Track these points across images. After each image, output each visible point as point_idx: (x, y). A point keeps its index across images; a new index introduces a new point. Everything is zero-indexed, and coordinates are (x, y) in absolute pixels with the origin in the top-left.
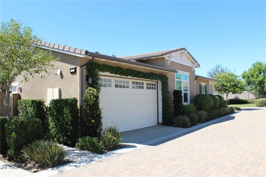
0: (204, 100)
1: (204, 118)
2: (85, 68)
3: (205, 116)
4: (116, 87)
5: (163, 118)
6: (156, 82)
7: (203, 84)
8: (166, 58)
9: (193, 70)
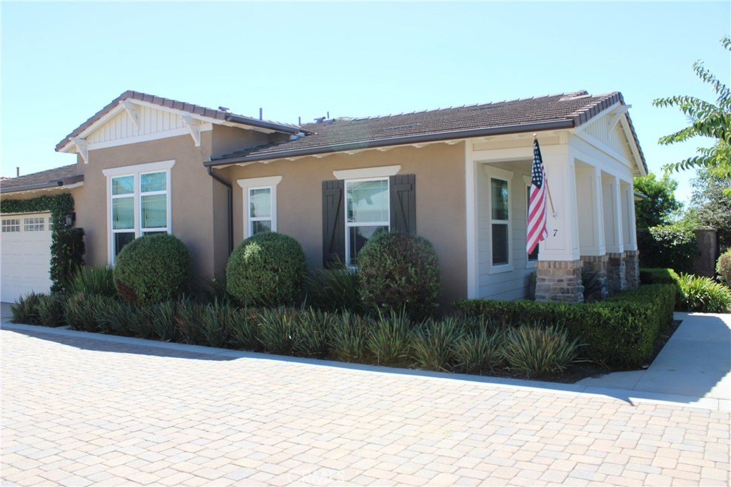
7: (366, 177)
9: (198, 144)
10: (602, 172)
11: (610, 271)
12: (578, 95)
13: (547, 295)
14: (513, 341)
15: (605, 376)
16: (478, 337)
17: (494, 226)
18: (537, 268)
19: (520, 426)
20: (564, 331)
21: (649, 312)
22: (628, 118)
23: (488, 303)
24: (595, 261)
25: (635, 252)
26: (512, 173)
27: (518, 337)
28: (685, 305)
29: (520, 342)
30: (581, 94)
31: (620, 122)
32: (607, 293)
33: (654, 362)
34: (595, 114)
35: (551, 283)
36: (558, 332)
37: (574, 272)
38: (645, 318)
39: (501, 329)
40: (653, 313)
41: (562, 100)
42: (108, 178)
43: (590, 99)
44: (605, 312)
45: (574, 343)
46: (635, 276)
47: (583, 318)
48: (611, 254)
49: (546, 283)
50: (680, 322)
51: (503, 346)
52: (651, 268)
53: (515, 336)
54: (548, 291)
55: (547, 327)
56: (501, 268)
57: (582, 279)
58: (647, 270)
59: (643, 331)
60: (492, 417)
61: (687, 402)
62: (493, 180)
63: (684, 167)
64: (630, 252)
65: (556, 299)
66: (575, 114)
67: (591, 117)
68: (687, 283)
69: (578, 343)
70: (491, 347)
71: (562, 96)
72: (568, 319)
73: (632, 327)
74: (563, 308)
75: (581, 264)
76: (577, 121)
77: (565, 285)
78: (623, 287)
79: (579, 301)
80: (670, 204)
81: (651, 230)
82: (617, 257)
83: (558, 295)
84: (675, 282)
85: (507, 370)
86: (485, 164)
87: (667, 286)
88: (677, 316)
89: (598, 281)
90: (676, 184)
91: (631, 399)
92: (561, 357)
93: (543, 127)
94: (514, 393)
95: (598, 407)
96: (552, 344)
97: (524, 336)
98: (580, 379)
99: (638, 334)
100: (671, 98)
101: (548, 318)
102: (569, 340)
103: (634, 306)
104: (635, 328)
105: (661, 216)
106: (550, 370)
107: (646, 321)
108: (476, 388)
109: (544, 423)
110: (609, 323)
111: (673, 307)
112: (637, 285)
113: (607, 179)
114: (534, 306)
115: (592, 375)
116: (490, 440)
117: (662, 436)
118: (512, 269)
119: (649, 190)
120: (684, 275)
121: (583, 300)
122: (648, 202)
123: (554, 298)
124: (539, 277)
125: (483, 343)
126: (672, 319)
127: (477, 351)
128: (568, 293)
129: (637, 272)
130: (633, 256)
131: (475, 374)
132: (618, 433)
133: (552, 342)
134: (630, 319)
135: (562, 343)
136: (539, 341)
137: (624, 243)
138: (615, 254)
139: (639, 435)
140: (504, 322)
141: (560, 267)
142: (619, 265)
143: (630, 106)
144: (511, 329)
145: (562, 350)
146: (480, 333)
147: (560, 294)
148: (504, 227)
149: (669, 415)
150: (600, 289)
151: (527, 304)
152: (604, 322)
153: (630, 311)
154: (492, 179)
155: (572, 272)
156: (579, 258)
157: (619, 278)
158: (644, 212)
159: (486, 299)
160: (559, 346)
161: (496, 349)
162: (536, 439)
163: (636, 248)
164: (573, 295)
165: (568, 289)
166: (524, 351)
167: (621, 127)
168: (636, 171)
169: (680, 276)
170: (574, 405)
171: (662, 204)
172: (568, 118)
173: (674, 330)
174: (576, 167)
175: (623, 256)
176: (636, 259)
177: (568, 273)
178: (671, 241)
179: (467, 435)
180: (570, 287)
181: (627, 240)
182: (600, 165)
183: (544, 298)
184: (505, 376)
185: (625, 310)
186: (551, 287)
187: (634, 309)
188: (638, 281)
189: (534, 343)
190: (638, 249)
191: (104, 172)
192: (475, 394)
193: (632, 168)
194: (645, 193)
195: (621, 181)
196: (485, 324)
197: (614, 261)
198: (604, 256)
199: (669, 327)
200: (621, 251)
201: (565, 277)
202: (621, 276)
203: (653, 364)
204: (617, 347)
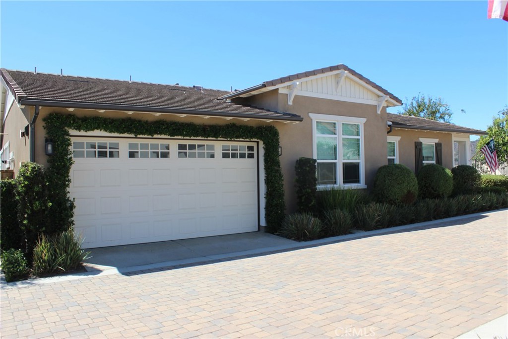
0: (389, 179)
1: (377, 218)
2: (43, 126)
3: (379, 216)
4: (130, 157)
5: (267, 215)
6: (256, 143)
7: (428, 142)
8: (280, 91)
9: (379, 112)
42: (313, 120)
191: (310, 115)
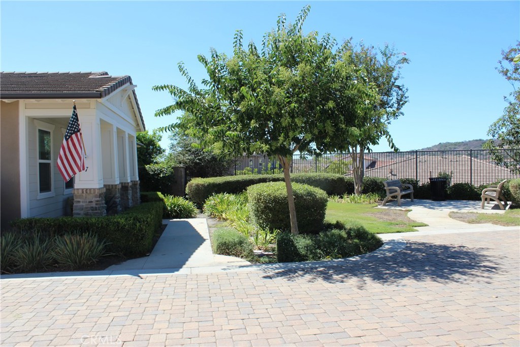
10: (117, 128)
11: (122, 195)
12: (101, 75)
13: (82, 212)
14: (60, 245)
15: (124, 263)
16: (33, 245)
17: (40, 164)
18: (74, 193)
19: (71, 302)
20: (95, 236)
21: (149, 220)
22: (134, 94)
23: (39, 220)
24: (112, 188)
25: (137, 181)
26: (54, 126)
27: (63, 242)
28: (168, 215)
29: (65, 245)
30: (104, 74)
31: (129, 96)
32: (121, 209)
33: (153, 250)
34: (114, 90)
35: (84, 204)
36: (91, 236)
37: (100, 195)
38: (147, 223)
39: (49, 238)
40: (151, 220)
41: (90, 77)
43: (111, 79)
44: (122, 221)
45: (102, 243)
46: (137, 197)
47: (108, 226)
48: (122, 183)
49: (80, 204)
50: (166, 225)
51: (52, 250)
52: (147, 191)
53: (61, 242)
54: (82, 209)
55: (84, 234)
56: (45, 195)
57: (105, 200)
58: (145, 193)
59: (146, 232)
60: (51, 299)
61: (173, 272)
62: (40, 131)
63: (170, 129)
64: (134, 181)
65: (88, 215)
66: (101, 89)
67: (112, 92)
68: (169, 201)
69: (105, 243)
70: (43, 252)
71: (90, 74)
72: (98, 228)
73: (139, 230)
74: (94, 220)
75: (104, 190)
76: (104, 94)
77: (94, 205)
78: (130, 205)
79: (104, 215)
80: (158, 150)
81: (146, 167)
82: (126, 185)
83: (89, 212)
84: (162, 200)
85: (56, 267)
86: (34, 119)
87: (158, 203)
88: (164, 222)
89: (115, 201)
90: (161, 137)
91: (140, 275)
92: (94, 253)
93: (79, 95)
94: (63, 281)
95: (122, 283)
96: (87, 245)
97: (68, 242)
98: (108, 267)
99: (143, 234)
100: (163, 85)
101: (84, 228)
102: (99, 241)
103: (140, 216)
104: (141, 230)
105: (152, 158)
106: (87, 263)
107: (147, 225)
108: (34, 281)
109: (88, 297)
110: (124, 228)
111: (162, 216)
112: (139, 203)
113: (120, 132)
114: (73, 220)
115: (116, 264)
116: (52, 314)
117: (162, 293)
118: (54, 195)
119: (145, 140)
120: (167, 196)
121: (106, 214)
122: (144, 148)
123: (87, 214)
124: (75, 200)
125: (37, 249)
126: (161, 224)
127: (32, 255)
128: (96, 210)
129: (138, 194)
130: (136, 184)
131: (32, 273)
132: (136, 296)
133: (87, 244)
134: (138, 224)
135: (95, 243)
136: (79, 244)
137: (131, 176)
138: (125, 183)
139: (149, 295)
140: (52, 233)
141: (90, 193)
142: (127, 190)
143: (136, 86)
144: (58, 237)
145: (95, 248)
146: (34, 242)
147: (91, 211)
148: (49, 165)
149: (165, 281)
150: (116, 207)
151: (67, 219)
152: (122, 228)
153: (137, 220)
154: (39, 129)
155: (99, 196)
156: (102, 186)
157: (128, 199)
158: (142, 155)
159: (38, 218)
160: (93, 246)
161: (47, 252)
162: (85, 308)
163: (138, 179)
164: (99, 211)
165: (96, 208)
166: (68, 252)
167: (130, 99)
168: (138, 128)
169: (165, 196)
170: (106, 283)
171: (153, 149)
172: (97, 91)
173: (163, 231)
174: (101, 124)
175: (130, 184)
176: (138, 186)
177: (96, 196)
178: (159, 174)
179: (34, 314)
180: (97, 206)
181: (133, 174)
182: (116, 124)
183: (79, 214)
184: (55, 271)
185: (134, 219)
186: (84, 207)
187: (140, 218)
188: (139, 201)
189: (75, 246)
190: (139, 179)
192: (35, 286)
193: (136, 126)
194: (142, 142)
195: (129, 134)
196: (38, 236)
197: (124, 187)
198: (118, 184)
199: (160, 229)
200: (129, 181)
201: (94, 199)
202: (130, 198)
203: (152, 253)
204: (130, 243)
